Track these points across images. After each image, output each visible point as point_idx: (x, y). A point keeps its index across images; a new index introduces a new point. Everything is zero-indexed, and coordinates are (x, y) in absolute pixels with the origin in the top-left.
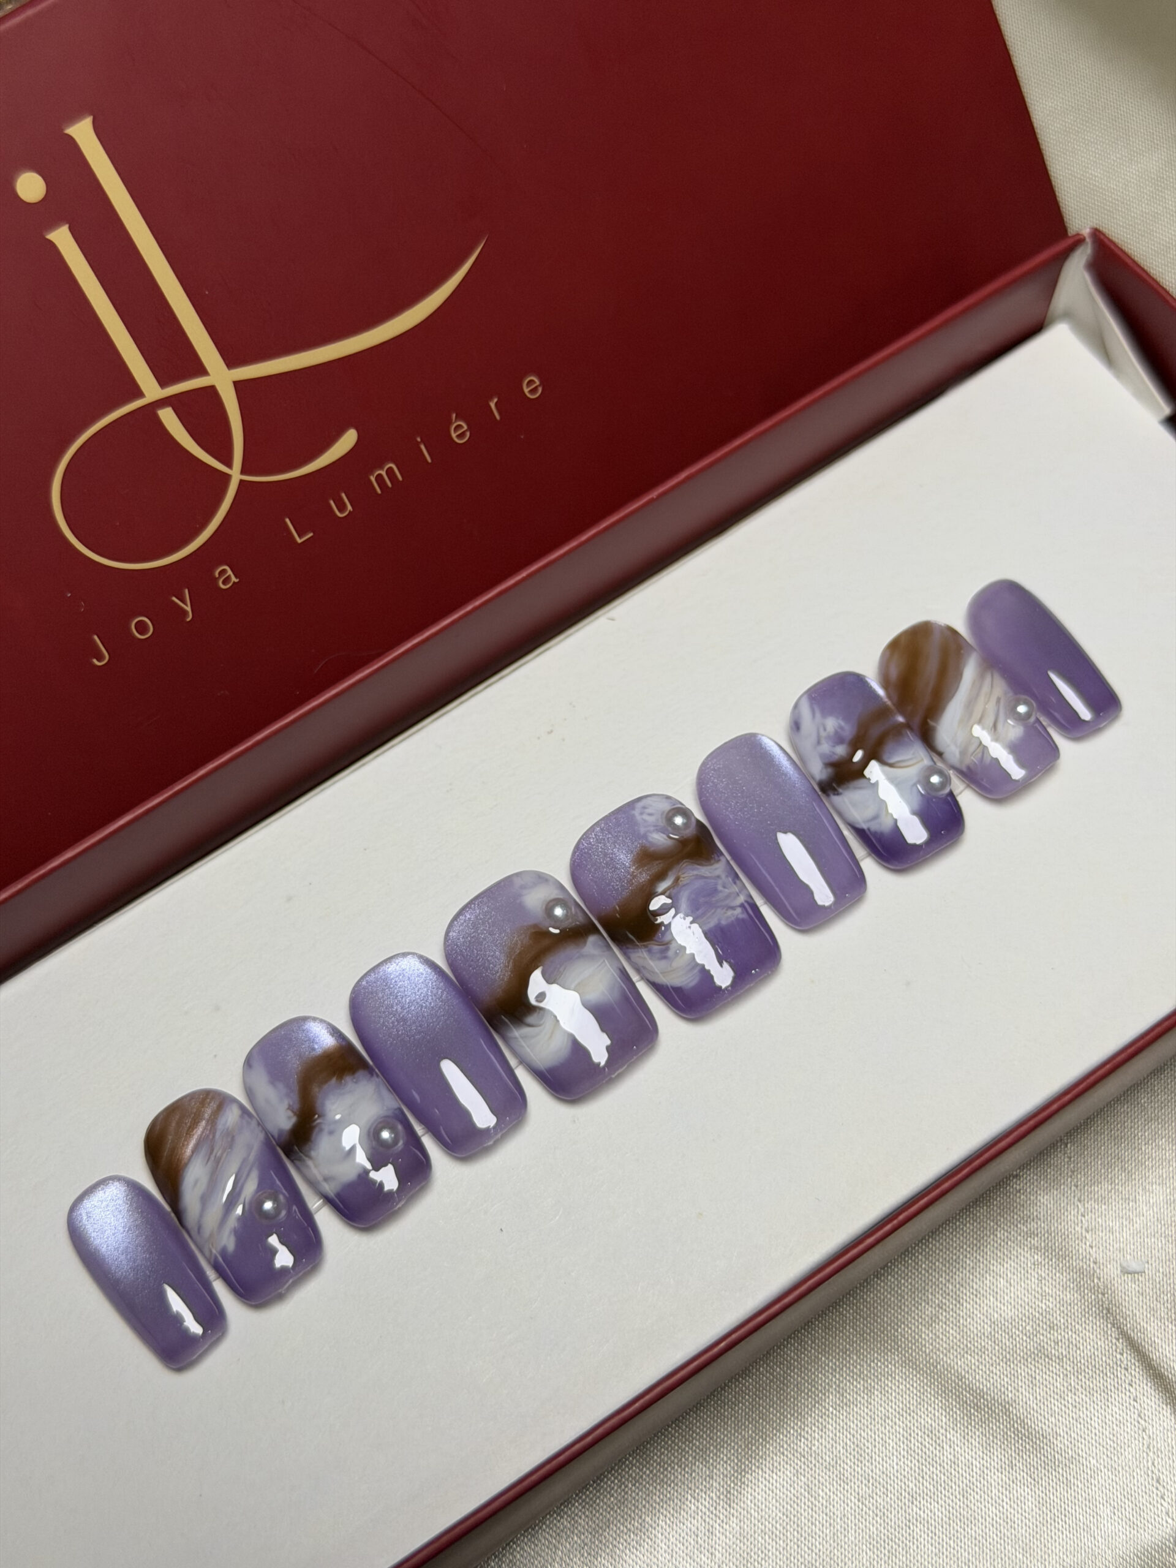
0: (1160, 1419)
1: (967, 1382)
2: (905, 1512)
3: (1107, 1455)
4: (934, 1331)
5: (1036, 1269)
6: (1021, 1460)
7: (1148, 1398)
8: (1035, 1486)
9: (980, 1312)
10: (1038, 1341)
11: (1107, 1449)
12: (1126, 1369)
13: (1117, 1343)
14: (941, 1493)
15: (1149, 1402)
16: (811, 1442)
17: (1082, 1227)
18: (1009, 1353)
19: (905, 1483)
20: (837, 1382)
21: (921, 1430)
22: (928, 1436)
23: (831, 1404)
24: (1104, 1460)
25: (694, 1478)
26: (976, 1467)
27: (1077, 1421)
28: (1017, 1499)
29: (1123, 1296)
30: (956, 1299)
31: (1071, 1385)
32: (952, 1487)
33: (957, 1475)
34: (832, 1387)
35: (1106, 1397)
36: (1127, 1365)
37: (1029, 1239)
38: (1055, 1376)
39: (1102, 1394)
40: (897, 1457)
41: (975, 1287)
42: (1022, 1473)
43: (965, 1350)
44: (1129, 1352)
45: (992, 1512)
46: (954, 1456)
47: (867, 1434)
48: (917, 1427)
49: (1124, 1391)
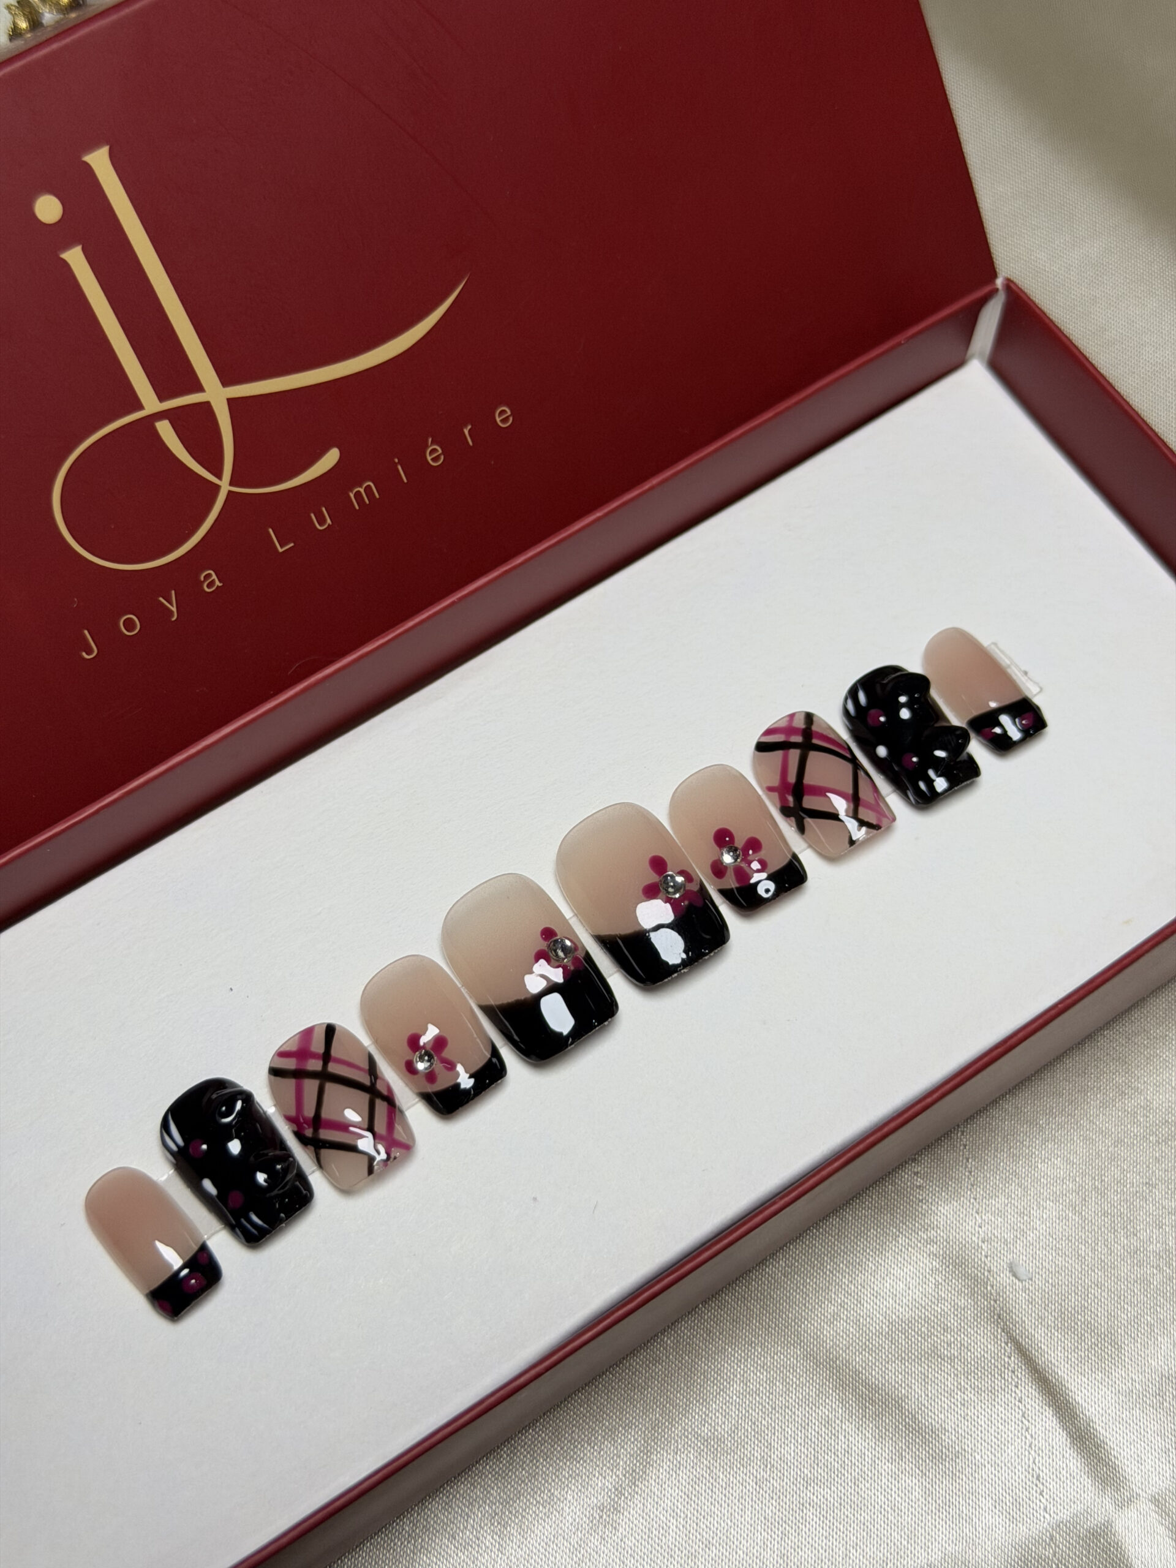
0: (1042, 1420)
1: (864, 1378)
2: (800, 1496)
3: (991, 1452)
4: (835, 1329)
5: (934, 1275)
6: (910, 1453)
7: (1032, 1399)
8: (922, 1477)
9: (879, 1312)
10: (932, 1342)
11: (991, 1446)
12: (1013, 1372)
13: (1006, 1348)
14: (834, 1480)
15: (1033, 1403)
16: (714, 1427)
17: (978, 1238)
18: (905, 1352)
19: (800, 1470)
20: (742, 1372)
21: (818, 1420)
22: (825, 1426)
23: (735, 1392)
24: (988, 1457)
25: (603, 1456)
26: (868, 1457)
27: (964, 1418)
28: (905, 1488)
29: (1014, 1303)
30: (857, 1300)
31: (961, 1384)
32: (844, 1475)
33: (850, 1464)
34: (736, 1376)
35: (993, 1397)
36: (1014, 1368)
37: (928, 1246)
38: (946, 1375)
39: (990, 1394)
40: (794, 1444)
41: (875, 1289)
42: (910, 1465)
43: (864, 1347)
44: (1016, 1356)
45: (881, 1500)
46: (848, 1446)
47: (768, 1422)
48: (815, 1418)
49: (1010, 1392)
